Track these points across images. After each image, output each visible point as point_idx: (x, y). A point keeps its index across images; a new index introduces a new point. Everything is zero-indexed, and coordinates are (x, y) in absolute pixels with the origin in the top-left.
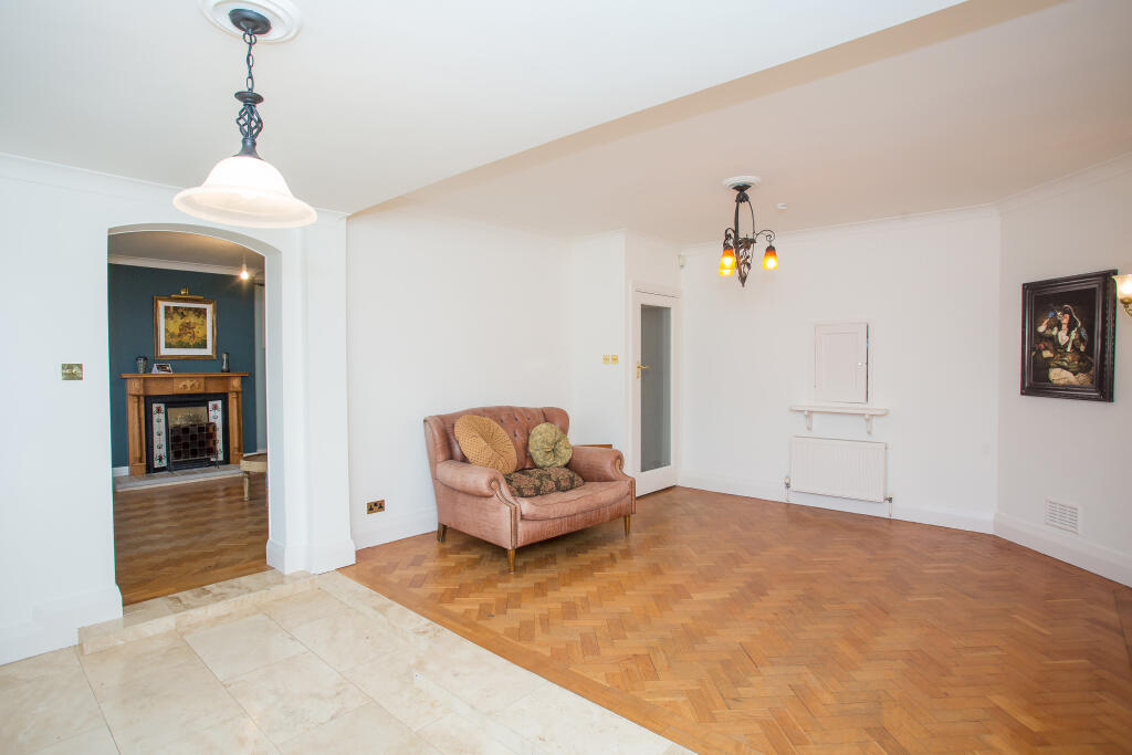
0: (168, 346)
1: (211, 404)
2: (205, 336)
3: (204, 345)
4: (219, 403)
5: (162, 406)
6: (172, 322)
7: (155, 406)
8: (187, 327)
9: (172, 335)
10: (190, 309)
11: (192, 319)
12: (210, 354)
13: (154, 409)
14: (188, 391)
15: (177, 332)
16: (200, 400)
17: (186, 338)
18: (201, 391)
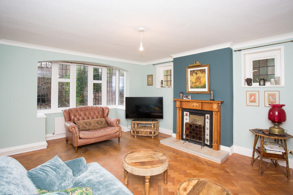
0: (191, 87)
1: (206, 115)
2: (205, 82)
3: (204, 87)
4: (209, 115)
5: (188, 113)
6: (192, 77)
7: (185, 113)
8: (198, 79)
9: (193, 83)
10: (199, 70)
11: (200, 75)
12: (207, 91)
13: (185, 114)
14: (195, 108)
15: (194, 81)
16: (201, 113)
17: (198, 84)
18: (200, 109)
